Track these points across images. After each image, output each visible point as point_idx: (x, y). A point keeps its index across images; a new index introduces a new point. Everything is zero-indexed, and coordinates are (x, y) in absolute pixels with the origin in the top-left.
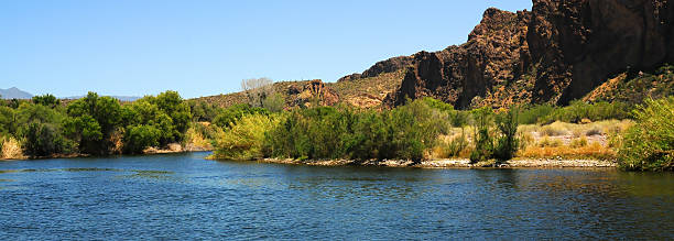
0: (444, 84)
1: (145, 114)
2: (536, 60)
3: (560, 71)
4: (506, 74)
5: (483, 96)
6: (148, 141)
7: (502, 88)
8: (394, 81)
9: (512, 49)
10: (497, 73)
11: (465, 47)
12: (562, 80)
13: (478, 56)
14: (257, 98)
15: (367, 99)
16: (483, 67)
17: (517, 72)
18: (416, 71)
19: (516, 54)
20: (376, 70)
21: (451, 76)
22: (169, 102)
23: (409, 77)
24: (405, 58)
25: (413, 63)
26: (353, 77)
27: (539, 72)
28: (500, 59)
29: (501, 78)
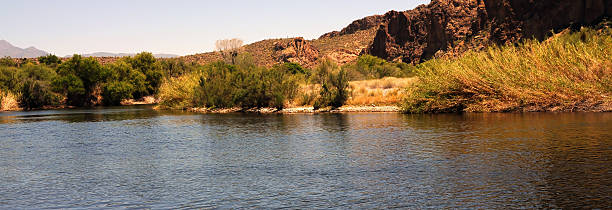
0: (411, 39)
1: (121, 72)
2: (490, 18)
3: (512, 27)
4: (465, 30)
5: (445, 50)
6: (123, 94)
7: (462, 43)
8: (368, 36)
9: (471, 7)
10: (457, 29)
11: (429, 6)
12: (513, 35)
13: (441, 15)
14: (229, 56)
15: (345, 54)
16: (445, 25)
17: (475, 29)
18: (386, 29)
19: (474, 12)
20: (353, 28)
21: (417, 32)
22: (144, 61)
23: (381, 35)
24: (379, 17)
25: (384, 21)
26: (333, 34)
27: (494, 28)
28: (460, 17)
29: (461, 34)
